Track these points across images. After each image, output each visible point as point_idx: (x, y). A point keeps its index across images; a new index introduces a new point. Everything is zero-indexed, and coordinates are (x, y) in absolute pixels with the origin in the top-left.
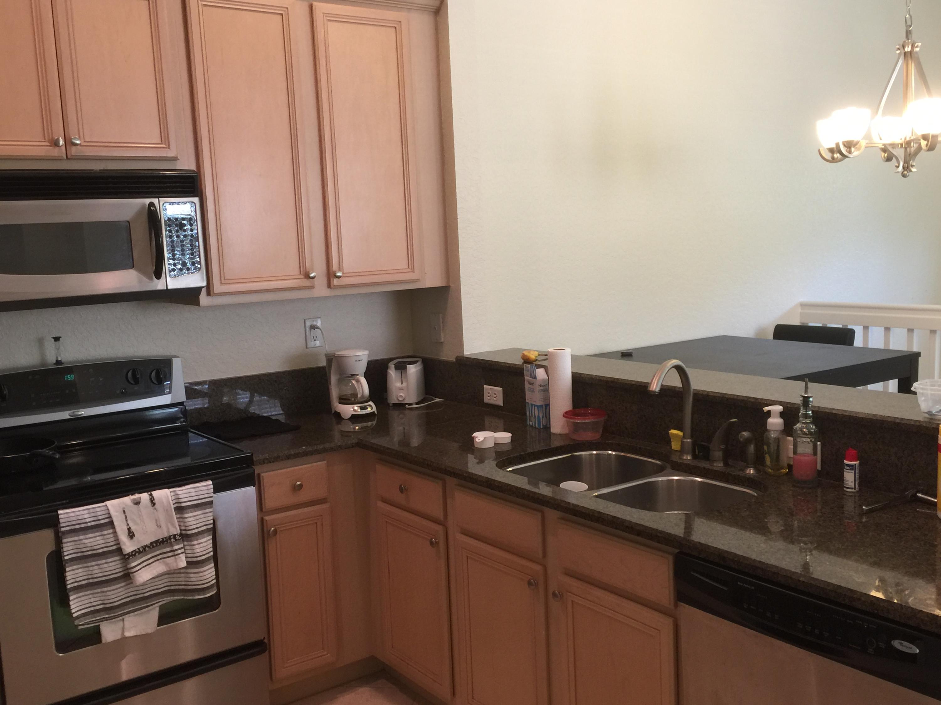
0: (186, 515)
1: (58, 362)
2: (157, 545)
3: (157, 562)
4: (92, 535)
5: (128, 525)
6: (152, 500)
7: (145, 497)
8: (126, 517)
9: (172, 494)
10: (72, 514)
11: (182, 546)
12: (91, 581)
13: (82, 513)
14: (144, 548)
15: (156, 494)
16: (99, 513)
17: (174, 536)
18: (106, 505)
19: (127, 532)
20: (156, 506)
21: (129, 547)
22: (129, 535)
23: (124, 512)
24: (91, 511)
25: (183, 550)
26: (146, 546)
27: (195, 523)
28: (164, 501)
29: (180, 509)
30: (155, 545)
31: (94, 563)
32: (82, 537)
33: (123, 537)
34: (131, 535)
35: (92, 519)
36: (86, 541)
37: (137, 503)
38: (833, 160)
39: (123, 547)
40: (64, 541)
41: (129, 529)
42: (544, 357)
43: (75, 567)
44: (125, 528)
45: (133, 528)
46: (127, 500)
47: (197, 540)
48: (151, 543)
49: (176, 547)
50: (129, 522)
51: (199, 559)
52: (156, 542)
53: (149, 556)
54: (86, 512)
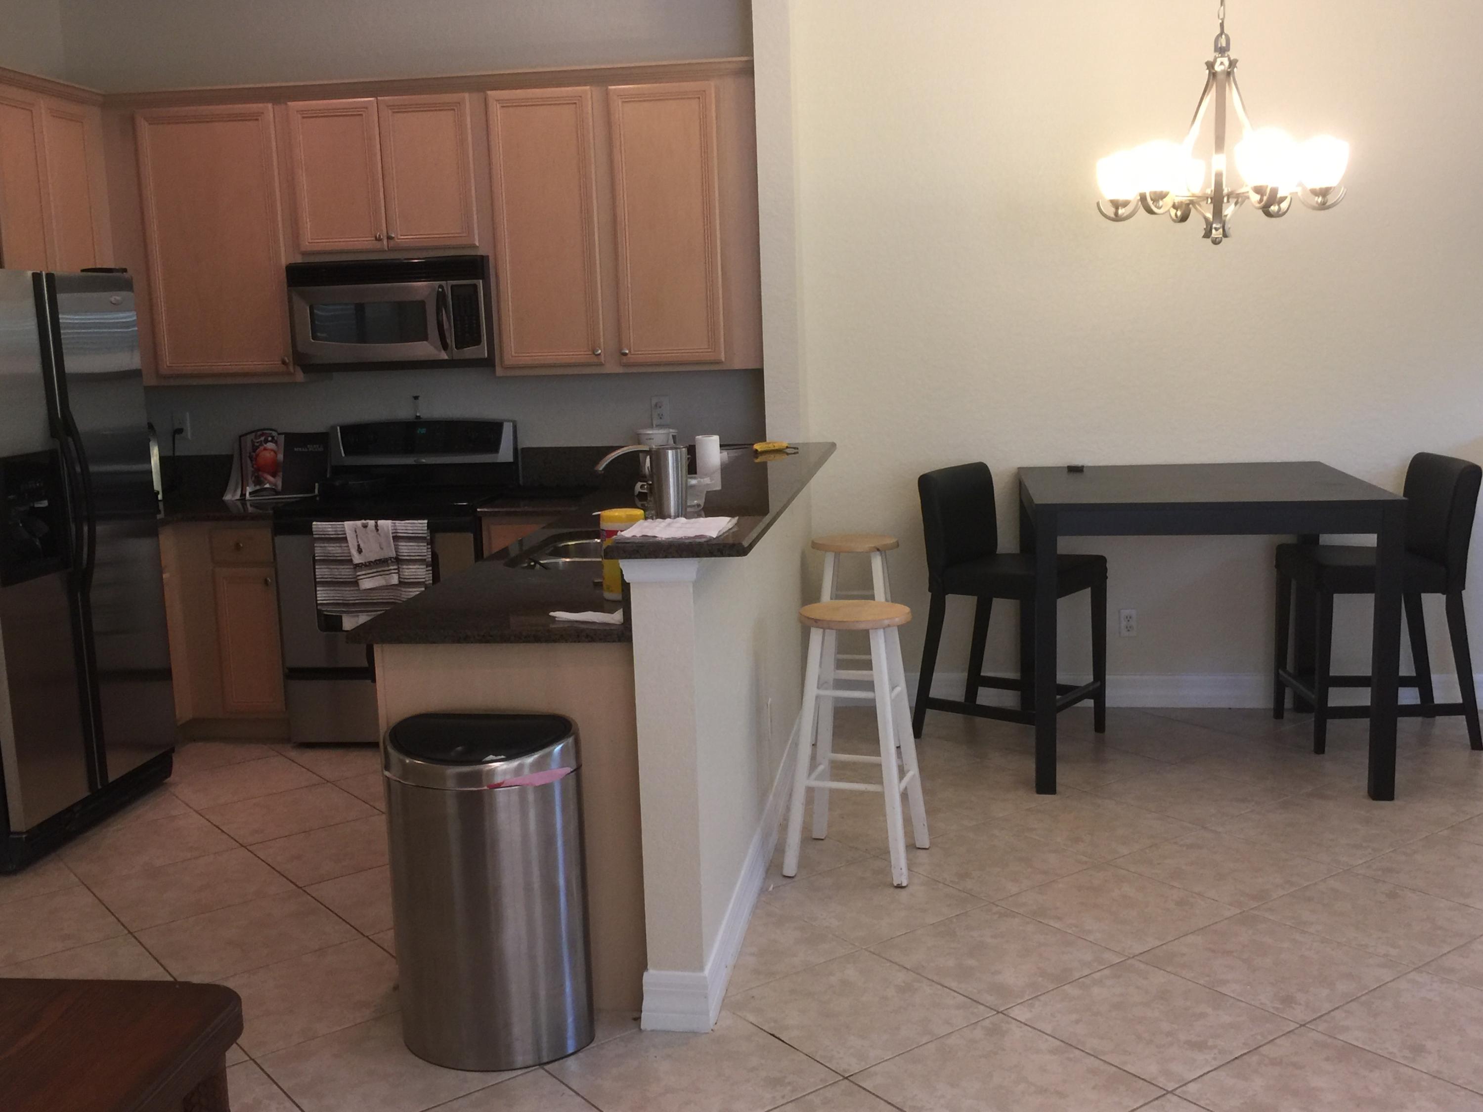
0: (400, 544)
1: (418, 417)
2: (380, 563)
3: (380, 577)
4: (333, 545)
5: (358, 542)
6: (376, 526)
7: (372, 523)
8: (357, 536)
9: (393, 524)
10: (320, 526)
11: (396, 567)
12: (334, 580)
13: (327, 526)
14: (370, 562)
15: (380, 522)
16: (338, 529)
17: (391, 558)
18: (343, 525)
19: (357, 548)
20: (379, 532)
21: (357, 559)
22: (358, 550)
23: (356, 532)
24: (334, 526)
25: (396, 571)
26: (372, 562)
27: (406, 551)
28: (386, 529)
29: (396, 538)
30: (378, 562)
31: (335, 567)
32: (326, 545)
33: (354, 552)
34: (360, 551)
35: (333, 533)
36: (330, 549)
37: (365, 526)
38: (1117, 218)
39: (353, 559)
40: (315, 545)
41: (359, 546)
42: (794, 451)
43: (323, 567)
44: (356, 544)
45: (362, 546)
46: (359, 523)
47: (407, 565)
48: (376, 561)
49: (392, 567)
50: (359, 540)
51: (406, 581)
52: (379, 560)
53: (375, 570)
54: (330, 526)
